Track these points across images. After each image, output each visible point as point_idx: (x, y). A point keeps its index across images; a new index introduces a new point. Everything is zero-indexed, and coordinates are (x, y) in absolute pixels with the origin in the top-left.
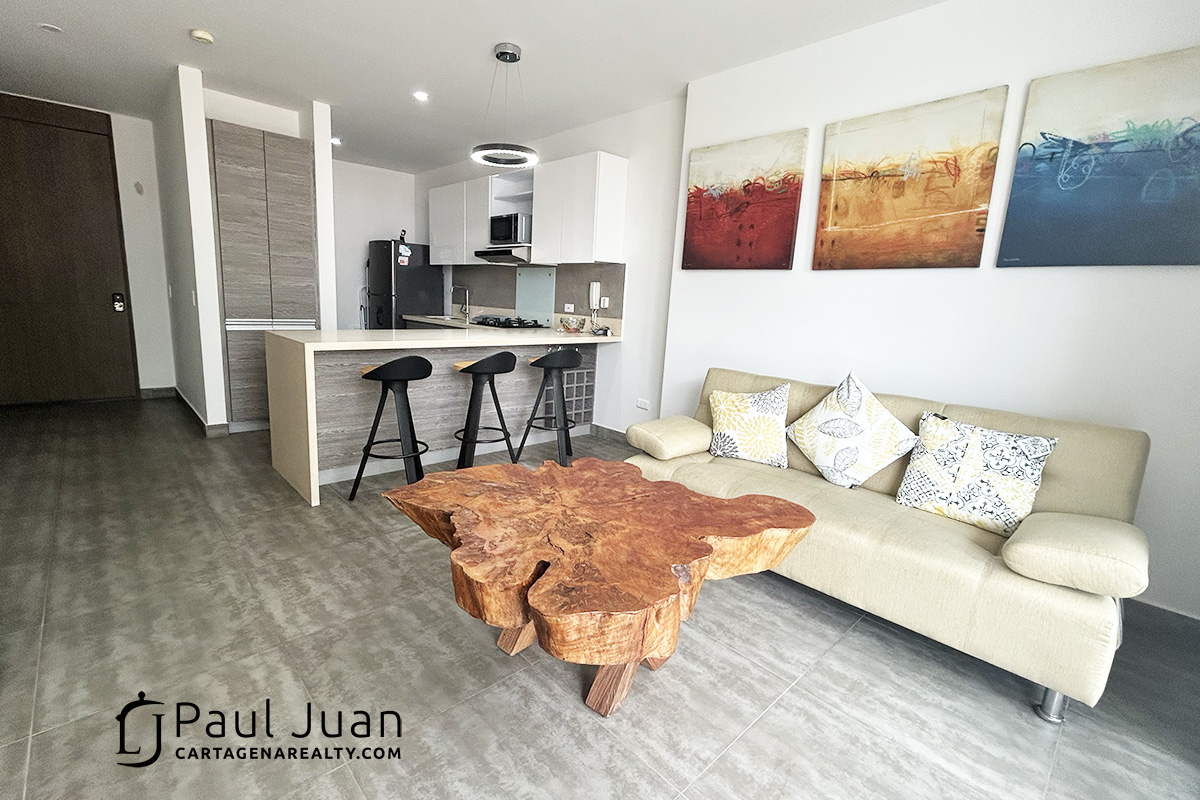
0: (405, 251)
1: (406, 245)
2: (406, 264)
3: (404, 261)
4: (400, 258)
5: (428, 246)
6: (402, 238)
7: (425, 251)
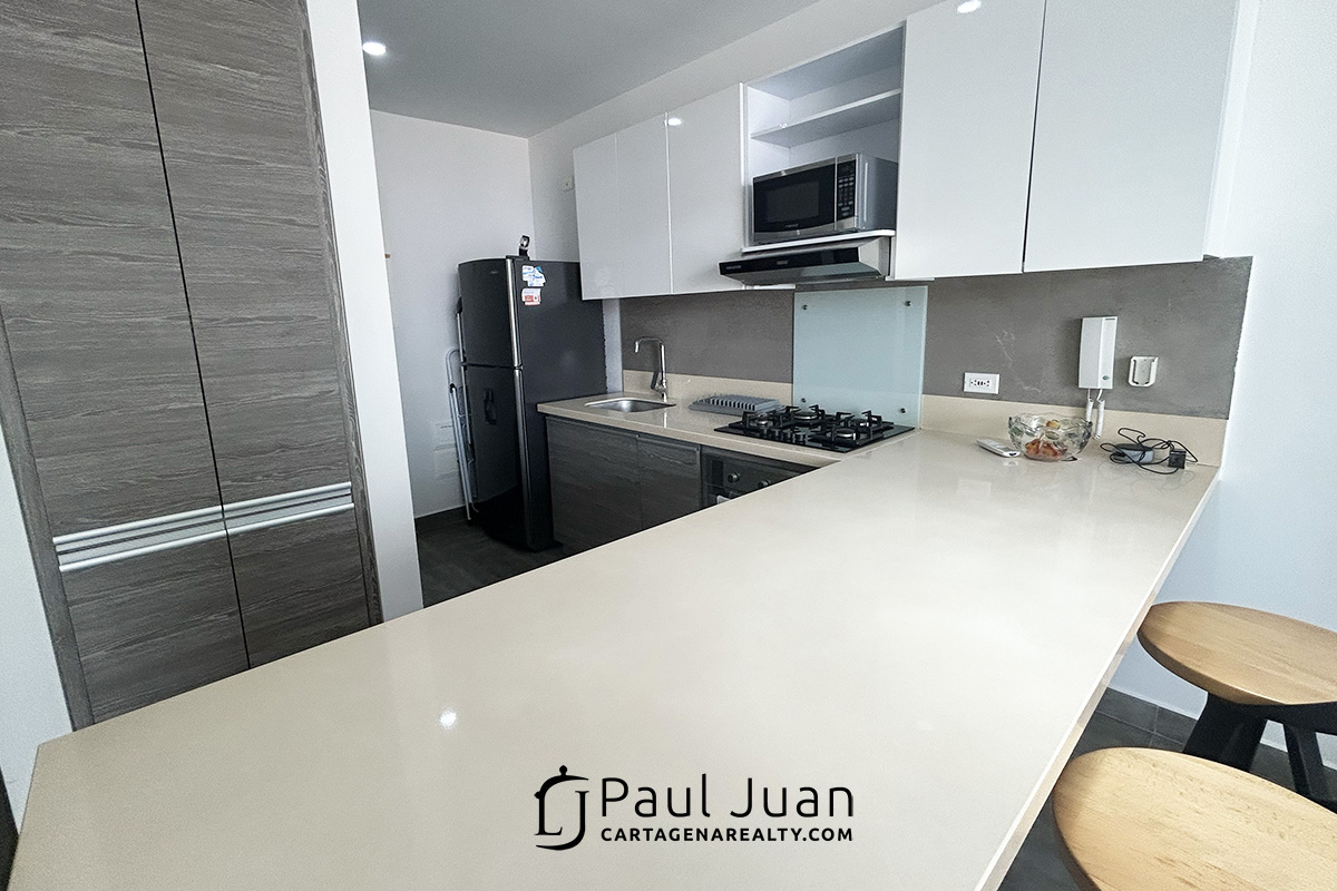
0: (534, 277)
1: (535, 264)
2: (537, 302)
3: (532, 297)
4: (525, 293)
5: (578, 264)
6: (523, 253)
7: (568, 275)
